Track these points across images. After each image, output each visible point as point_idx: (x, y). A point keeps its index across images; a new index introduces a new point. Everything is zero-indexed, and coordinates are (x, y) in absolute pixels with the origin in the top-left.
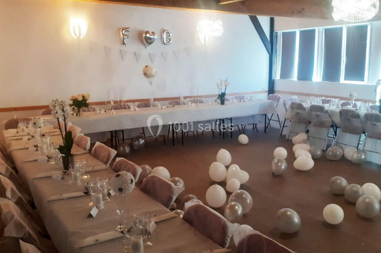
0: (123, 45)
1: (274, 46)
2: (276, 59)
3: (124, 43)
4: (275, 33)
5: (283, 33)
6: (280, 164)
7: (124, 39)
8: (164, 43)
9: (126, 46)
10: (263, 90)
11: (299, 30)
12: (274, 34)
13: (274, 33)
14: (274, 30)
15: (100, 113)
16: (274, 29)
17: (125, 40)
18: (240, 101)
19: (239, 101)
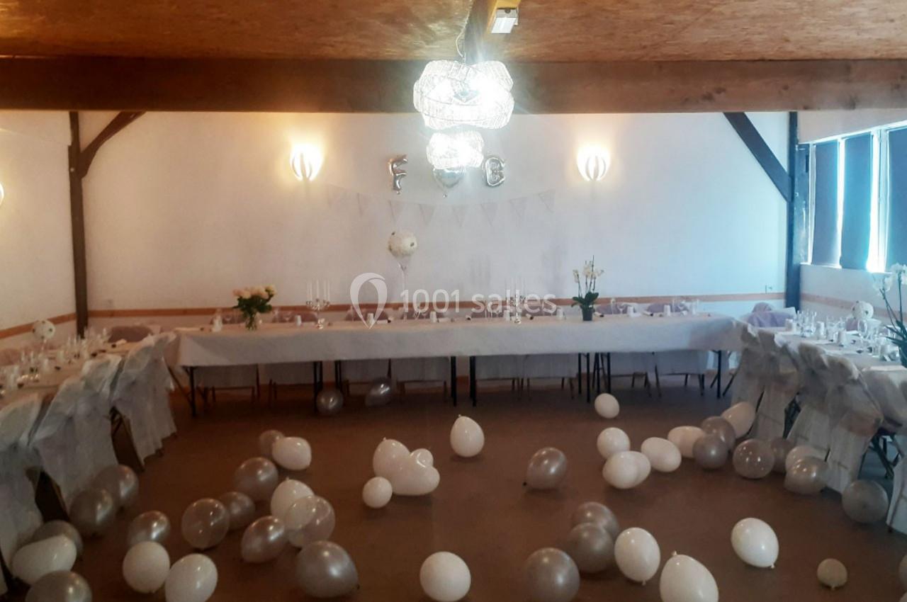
0: (394, 191)
1: (796, 180)
2: (807, 213)
3: (395, 188)
4: (800, 146)
5: (818, 146)
6: (546, 462)
7: (396, 178)
8: (487, 184)
9: (399, 193)
10: (769, 291)
11: (843, 138)
12: (797, 149)
13: (797, 146)
14: (798, 141)
15: (302, 325)
16: (798, 138)
17: (397, 182)
18: (652, 315)
19: (649, 313)
